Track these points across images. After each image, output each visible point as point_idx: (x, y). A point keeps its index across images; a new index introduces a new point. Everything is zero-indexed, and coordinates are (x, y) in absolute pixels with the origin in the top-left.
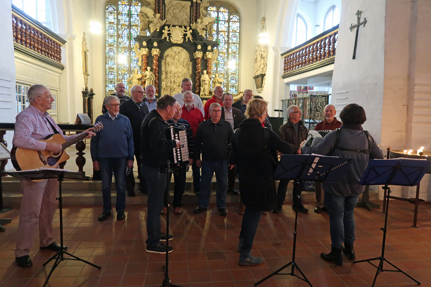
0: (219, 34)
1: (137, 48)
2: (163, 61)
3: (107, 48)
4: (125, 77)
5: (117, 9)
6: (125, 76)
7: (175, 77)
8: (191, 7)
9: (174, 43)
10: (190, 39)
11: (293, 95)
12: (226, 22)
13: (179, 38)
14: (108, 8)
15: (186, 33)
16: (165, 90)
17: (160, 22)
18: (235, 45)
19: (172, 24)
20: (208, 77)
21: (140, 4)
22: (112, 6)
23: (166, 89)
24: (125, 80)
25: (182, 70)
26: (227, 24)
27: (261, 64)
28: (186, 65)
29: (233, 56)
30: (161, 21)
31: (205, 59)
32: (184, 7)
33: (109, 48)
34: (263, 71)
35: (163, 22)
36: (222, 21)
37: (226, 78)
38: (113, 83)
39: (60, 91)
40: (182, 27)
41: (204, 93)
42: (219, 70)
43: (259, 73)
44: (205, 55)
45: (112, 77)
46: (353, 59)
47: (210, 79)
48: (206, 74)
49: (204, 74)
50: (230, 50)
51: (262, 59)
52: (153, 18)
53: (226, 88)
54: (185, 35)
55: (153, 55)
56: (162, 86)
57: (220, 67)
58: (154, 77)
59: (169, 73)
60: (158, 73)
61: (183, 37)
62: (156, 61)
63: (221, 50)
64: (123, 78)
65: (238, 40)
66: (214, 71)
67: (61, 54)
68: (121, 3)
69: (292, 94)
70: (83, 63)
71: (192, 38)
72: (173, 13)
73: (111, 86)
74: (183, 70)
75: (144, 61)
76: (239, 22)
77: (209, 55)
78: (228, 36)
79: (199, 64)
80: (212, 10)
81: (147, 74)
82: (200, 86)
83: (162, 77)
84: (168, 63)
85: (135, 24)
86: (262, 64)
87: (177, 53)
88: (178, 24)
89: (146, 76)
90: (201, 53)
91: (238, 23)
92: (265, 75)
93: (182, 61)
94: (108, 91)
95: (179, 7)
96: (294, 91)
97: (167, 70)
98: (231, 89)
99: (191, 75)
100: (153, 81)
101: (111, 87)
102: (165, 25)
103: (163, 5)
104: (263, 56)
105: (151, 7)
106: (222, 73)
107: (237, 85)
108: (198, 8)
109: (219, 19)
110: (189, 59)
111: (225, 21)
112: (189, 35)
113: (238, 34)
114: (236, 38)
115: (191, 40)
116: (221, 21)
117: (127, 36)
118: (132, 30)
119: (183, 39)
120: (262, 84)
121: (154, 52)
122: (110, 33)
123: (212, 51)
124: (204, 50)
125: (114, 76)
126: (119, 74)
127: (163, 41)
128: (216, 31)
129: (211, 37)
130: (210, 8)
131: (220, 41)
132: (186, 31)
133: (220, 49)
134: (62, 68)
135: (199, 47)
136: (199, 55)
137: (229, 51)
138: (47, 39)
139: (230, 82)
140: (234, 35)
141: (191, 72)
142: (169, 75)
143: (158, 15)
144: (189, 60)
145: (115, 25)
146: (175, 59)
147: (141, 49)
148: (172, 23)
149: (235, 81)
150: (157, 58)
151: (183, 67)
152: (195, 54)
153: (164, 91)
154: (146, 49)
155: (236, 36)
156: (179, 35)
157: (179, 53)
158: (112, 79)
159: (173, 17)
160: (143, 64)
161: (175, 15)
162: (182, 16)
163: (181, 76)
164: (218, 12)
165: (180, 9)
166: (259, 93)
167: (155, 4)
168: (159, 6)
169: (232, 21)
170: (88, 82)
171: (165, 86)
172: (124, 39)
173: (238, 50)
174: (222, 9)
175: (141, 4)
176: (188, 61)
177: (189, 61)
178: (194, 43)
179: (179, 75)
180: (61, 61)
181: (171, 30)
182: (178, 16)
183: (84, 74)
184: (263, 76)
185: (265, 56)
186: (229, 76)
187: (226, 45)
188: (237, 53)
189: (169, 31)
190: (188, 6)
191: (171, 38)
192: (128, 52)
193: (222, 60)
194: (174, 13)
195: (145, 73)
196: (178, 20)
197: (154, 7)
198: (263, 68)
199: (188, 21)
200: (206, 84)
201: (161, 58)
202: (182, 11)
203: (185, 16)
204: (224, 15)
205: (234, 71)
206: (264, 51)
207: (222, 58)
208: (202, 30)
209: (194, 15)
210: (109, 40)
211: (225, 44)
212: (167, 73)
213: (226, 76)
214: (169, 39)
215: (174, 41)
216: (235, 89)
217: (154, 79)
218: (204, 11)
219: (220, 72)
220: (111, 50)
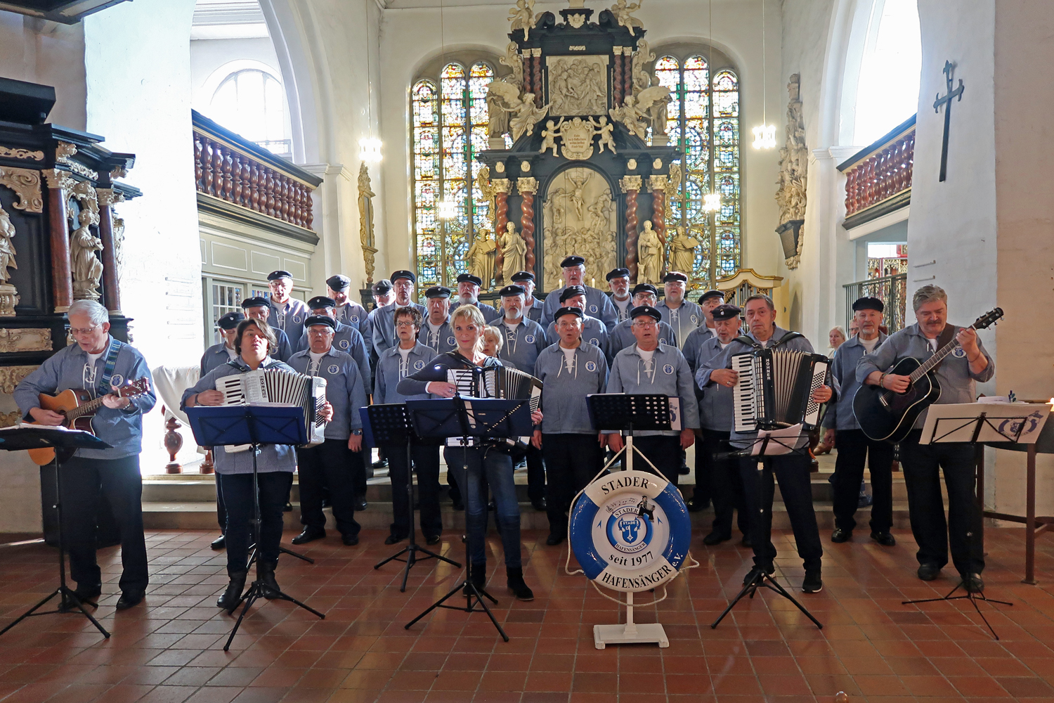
0: (685, 125)
1: (483, 180)
2: (547, 206)
3: (419, 185)
4: (460, 250)
5: (438, 92)
6: (460, 248)
7: (576, 242)
8: (609, 68)
9: (570, 159)
10: (610, 147)
11: (886, 270)
12: (703, 94)
13: (582, 147)
14: (418, 91)
15: (599, 132)
16: (552, 276)
17: (534, 111)
18: (730, 149)
19: (566, 115)
20: (656, 236)
21: (490, 73)
22: (428, 84)
23: (555, 273)
24: (459, 256)
25: (593, 224)
26: (707, 98)
27: (792, 195)
28: (602, 212)
29: (725, 177)
30: (537, 110)
31: (649, 191)
32: (593, 69)
33: (422, 184)
34: (796, 214)
35: (542, 113)
36: (694, 92)
37: (708, 237)
38: (432, 265)
39: (311, 292)
40: (587, 120)
41: (646, 278)
42: (688, 217)
43: (788, 218)
44: (648, 183)
45: (432, 251)
46: (940, 181)
47: (663, 241)
48: (651, 229)
49: (646, 231)
50: (716, 162)
51: (794, 181)
52: (518, 105)
53: (709, 262)
54: (597, 138)
55: (520, 194)
56: (545, 266)
57: (690, 210)
58: (525, 247)
59: (560, 234)
60: (534, 235)
61: (593, 142)
62: (527, 206)
63: (693, 166)
64: (455, 251)
65: (736, 137)
66: (677, 219)
67: (312, 208)
68: (447, 76)
69: (884, 268)
70: (361, 225)
71: (615, 145)
72: (567, 88)
73: (430, 272)
74: (595, 225)
75: (501, 209)
76: (738, 91)
77: (658, 182)
78: (710, 129)
79: (632, 206)
80: (666, 68)
81: (507, 239)
82: (636, 260)
83: (545, 245)
84: (559, 211)
85: (480, 123)
86: (794, 194)
87: (579, 183)
88: (579, 113)
89: (505, 244)
90: (636, 179)
91: (736, 94)
92: (802, 222)
93: (592, 201)
94: (422, 285)
95: (580, 71)
96: (888, 259)
97: (556, 226)
98: (724, 262)
99: (615, 235)
100: (521, 256)
101: (430, 276)
102: (547, 118)
103: (541, 72)
104: (796, 173)
105: (513, 79)
106: (699, 222)
107: (737, 251)
108: (627, 69)
109: (685, 89)
110: (608, 195)
111: (700, 92)
112: (607, 138)
113: (735, 122)
114: (730, 133)
115: (613, 149)
116: (690, 92)
117: (462, 151)
118: (473, 137)
119: (592, 147)
120: (796, 247)
121: (523, 186)
122: (424, 148)
123: (665, 171)
124: (645, 171)
125: (436, 249)
126: (447, 243)
127: (543, 157)
128: (677, 119)
129: (662, 137)
130: (661, 64)
131: (690, 144)
132: (599, 129)
133: (691, 164)
134: (315, 240)
135: (632, 164)
136: (632, 183)
137: (715, 166)
138: (280, 180)
139: (719, 246)
140: (725, 125)
141: (614, 227)
142: (560, 240)
143: (530, 97)
144: (608, 199)
145: (436, 129)
146: (574, 198)
147: (493, 180)
148: (565, 112)
149: (732, 242)
150: (529, 200)
151: (594, 216)
152: (622, 184)
153: (549, 279)
154: (503, 180)
155: (730, 126)
156: (583, 139)
157: (582, 184)
158: (431, 255)
159: (566, 96)
160: (498, 217)
161: (571, 90)
162: (588, 93)
163: (591, 238)
164: (681, 70)
165: (582, 76)
166: (791, 269)
167: (524, 71)
168: (532, 75)
169: (720, 91)
170: (373, 268)
171: (551, 265)
172: (455, 160)
173: (736, 161)
174: (691, 63)
175: (493, 72)
176: (606, 200)
177: (610, 201)
178: (619, 155)
179: (586, 237)
180: (312, 225)
181: (562, 129)
182: (579, 93)
183: (365, 249)
184: (798, 224)
185: (801, 175)
186: (715, 229)
187: (705, 153)
188: (735, 169)
189: (557, 131)
190: (602, 68)
191: (563, 147)
192: (465, 190)
193: (696, 190)
194: (569, 87)
195: (502, 239)
196: (580, 104)
197: (520, 77)
198: (797, 204)
199: (602, 104)
200: (652, 255)
201: (539, 198)
202: (588, 81)
203: (595, 91)
204: (696, 76)
205: (730, 217)
206: (798, 160)
207: (697, 185)
208: (636, 123)
209: (619, 86)
210: (423, 166)
211: (702, 150)
212: (557, 235)
213: (709, 231)
214: (559, 151)
215: (570, 154)
216: (732, 261)
217: (523, 250)
218: (645, 75)
219: (693, 221)
220: (428, 188)
